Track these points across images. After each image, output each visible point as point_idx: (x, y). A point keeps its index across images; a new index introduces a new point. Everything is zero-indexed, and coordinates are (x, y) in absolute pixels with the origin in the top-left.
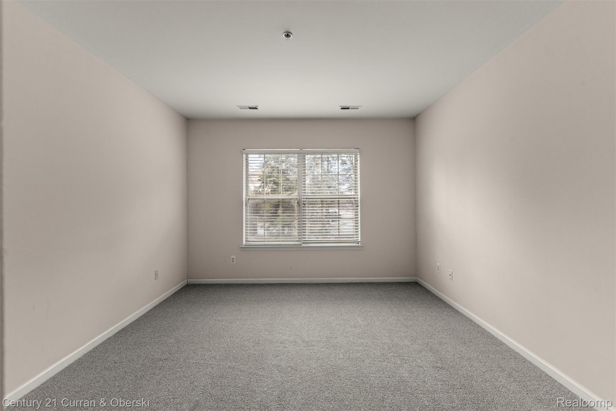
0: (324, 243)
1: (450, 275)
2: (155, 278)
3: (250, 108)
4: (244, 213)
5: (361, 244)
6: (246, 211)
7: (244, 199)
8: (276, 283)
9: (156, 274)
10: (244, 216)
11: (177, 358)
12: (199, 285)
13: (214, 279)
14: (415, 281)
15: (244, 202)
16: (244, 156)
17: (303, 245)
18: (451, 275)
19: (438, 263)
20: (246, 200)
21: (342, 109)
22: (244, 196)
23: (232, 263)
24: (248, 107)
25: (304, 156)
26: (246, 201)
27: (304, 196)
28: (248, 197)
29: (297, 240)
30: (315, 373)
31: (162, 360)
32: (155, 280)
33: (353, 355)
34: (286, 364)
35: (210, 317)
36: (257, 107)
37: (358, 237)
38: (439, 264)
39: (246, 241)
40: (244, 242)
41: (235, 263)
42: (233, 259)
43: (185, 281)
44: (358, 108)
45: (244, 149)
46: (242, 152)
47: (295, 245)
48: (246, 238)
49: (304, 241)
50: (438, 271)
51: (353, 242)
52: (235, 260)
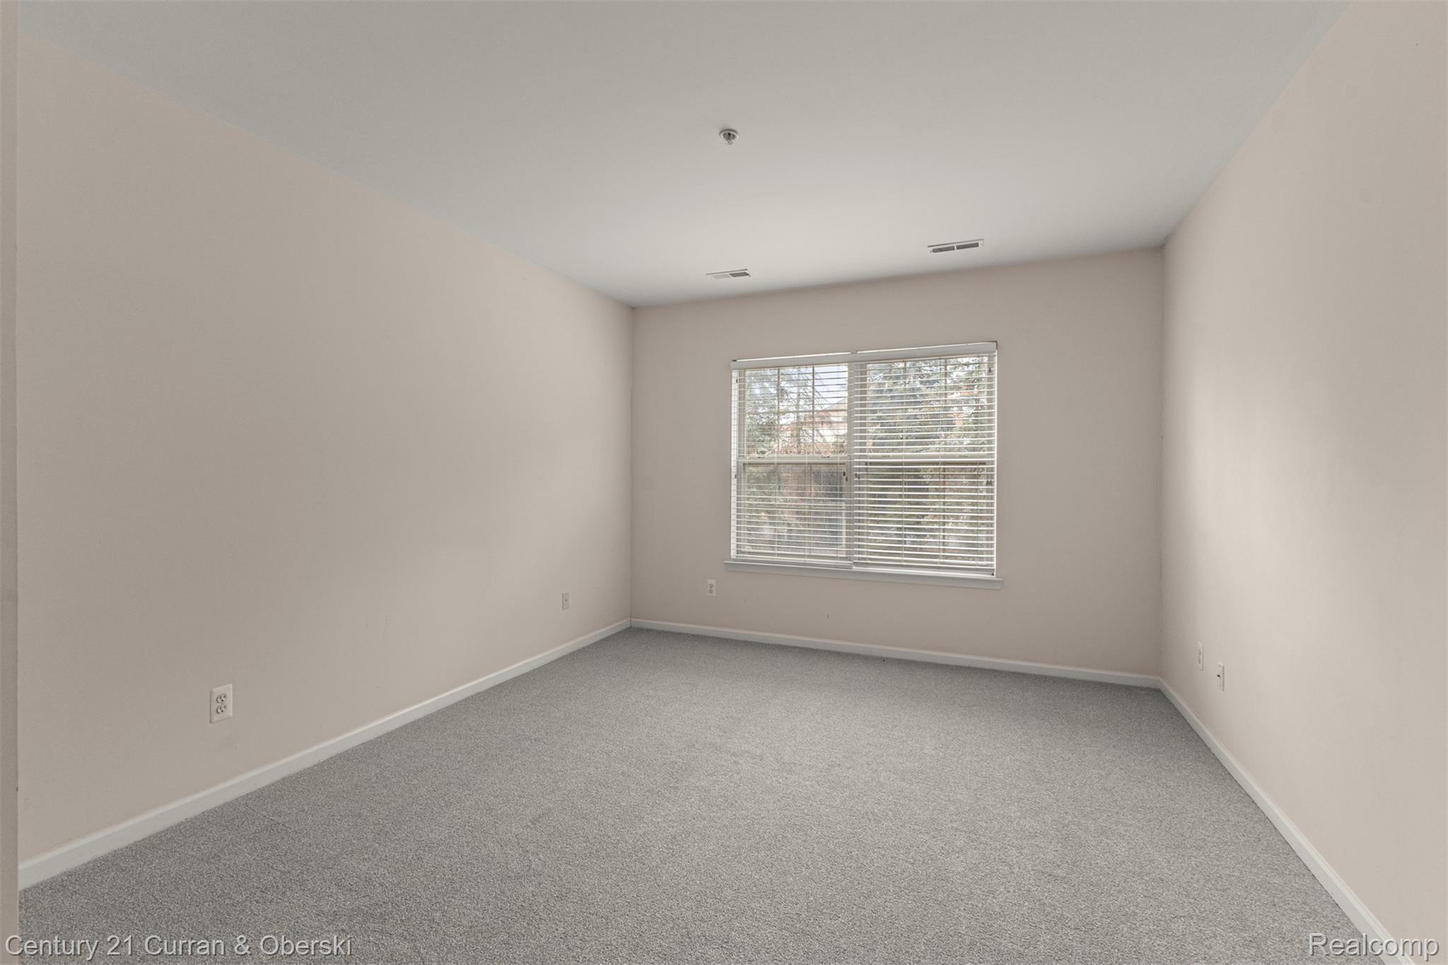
0: (902, 566)
1: (1219, 676)
2: (563, 607)
3: (732, 275)
4: (734, 493)
5: (997, 577)
6: (737, 488)
7: (734, 464)
8: (794, 645)
9: (565, 599)
10: (734, 499)
11: (553, 742)
12: (649, 630)
13: (678, 622)
14: (1153, 687)
15: (734, 470)
16: (735, 374)
17: (855, 568)
18: (1221, 676)
19: (1199, 643)
20: (738, 465)
21: (934, 251)
22: (734, 458)
23: (709, 594)
24: (728, 274)
25: (864, 366)
26: (738, 469)
27: (860, 457)
28: (742, 460)
29: (844, 556)
30: (763, 818)
31: (531, 740)
32: (563, 609)
33: (863, 806)
34: (720, 791)
35: (636, 689)
36: (746, 271)
37: (991, 559)
38: (1202, 644)
39: (738, 551)
40: (732, 554)
41: (714, 594)
42: (711, 586)
43: (625, 621)
44: (977, 245)
45: (735, 361)
46: (729, 367)
47: (836, 567)
48: (737, 545)
49: (859, 559)
50: (1200, 662)
51: (977, 570)
52: (714, 589)
